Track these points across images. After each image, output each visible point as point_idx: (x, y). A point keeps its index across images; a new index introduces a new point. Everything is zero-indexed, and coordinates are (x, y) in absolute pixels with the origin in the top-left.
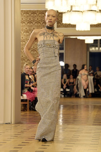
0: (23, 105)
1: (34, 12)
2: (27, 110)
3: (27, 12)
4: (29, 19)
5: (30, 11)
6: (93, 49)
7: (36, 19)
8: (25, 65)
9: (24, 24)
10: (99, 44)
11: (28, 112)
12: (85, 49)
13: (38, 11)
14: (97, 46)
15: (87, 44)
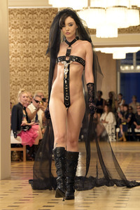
0: (18, 152)
1: (33, 12)
2: (22, 161)
3: (22, 12)
4: (25, 23)
5: (27, 10)
6: (126, 69)
7: (37, 23)
8: (20, 92)
9: (18, 30)
10: (134, 60)
11: (24, 163)
12: (114, 68)
13: (39, 10)
14: (132, 64)
15: (117, 60)
